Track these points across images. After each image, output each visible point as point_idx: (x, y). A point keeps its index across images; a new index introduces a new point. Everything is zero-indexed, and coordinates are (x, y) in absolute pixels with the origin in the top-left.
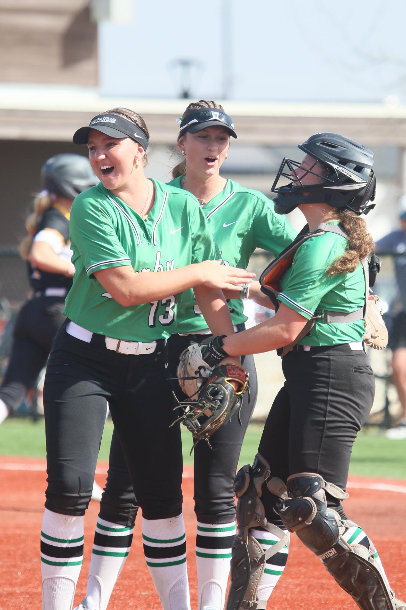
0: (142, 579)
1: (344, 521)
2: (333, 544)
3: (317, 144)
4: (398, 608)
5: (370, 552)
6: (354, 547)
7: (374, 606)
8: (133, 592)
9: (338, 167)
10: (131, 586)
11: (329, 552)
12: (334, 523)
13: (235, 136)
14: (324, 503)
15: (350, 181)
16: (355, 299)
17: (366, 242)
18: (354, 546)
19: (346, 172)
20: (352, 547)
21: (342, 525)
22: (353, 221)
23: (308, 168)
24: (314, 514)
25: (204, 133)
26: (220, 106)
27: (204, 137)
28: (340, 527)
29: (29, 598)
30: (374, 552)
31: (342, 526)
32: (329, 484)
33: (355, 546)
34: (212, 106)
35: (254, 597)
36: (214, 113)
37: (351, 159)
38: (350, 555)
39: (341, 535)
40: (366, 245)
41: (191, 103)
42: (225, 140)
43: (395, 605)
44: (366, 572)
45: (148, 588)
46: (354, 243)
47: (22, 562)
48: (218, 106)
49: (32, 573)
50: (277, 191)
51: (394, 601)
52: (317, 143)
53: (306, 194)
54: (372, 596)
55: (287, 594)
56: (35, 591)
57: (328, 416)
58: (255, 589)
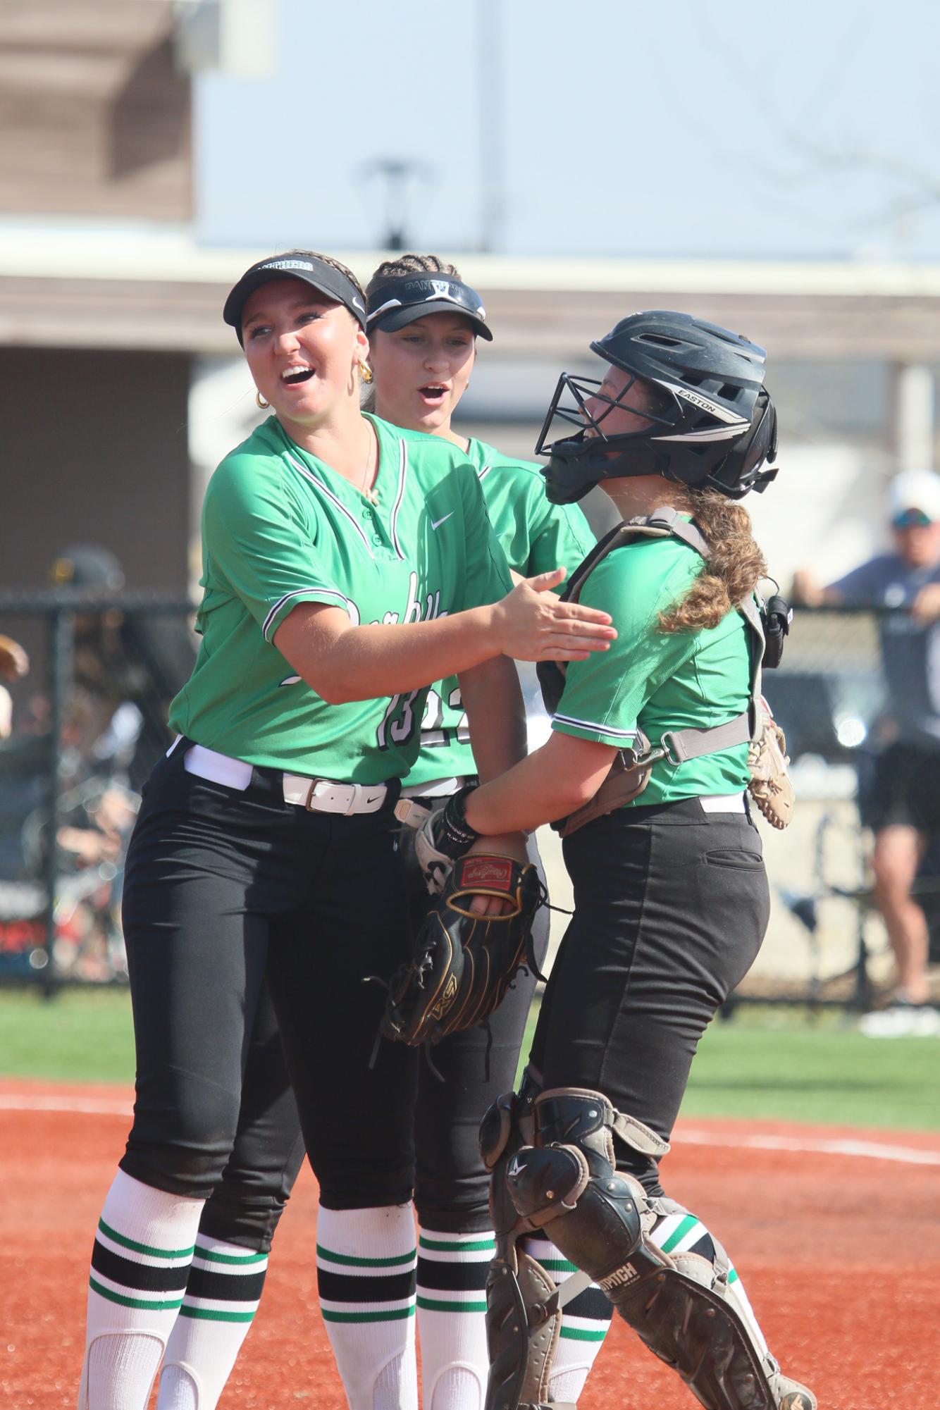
0: (295, 1362)
1: (653, 1199)
2: (627, 1253)
3: (632, 339)
4: (786, 1397)
5: (717, 1269)
6: (678, 1259)
7: (728, 1394)
8: (276, 1391)
9: (681, 391)
10: (269, 1378)
11: (620, 1273)
12: (629, 1206)
13: (488, 336)
14: (609, 1160)
15: (712, 422)
16: (722, 695)
17: (745, 560)
18: (678, 1256)
19: (700, 401)
20: (672, 1258)
21: (649, 1210)
22: (719, 516)
23: (614, 396)
24: (583, 1183)
25: (416, 331)
26: (452, 268)
27: (414, 339)
28: (644, 1214)
29: (32, 1405)
30: (727, 1269)
31: (649, 1212)
32: (624, 1117)
33: (680, 1257)
34: (433, 268)
35: (543, 1395)
36: (438, 284)
37: (711, 371)
38: (667, 1277)
39: (646, 1232)
40: (746, 566)
41: (384, 261)
42: (464, 346)
43: (779, 1389)
44: (707, 1317)
45: (309, 1383)
46: (716, 562)
47: (17, 1322)
48: (446, 268)
49: (40, 1347)
50: (549, 450)
51: (776, 1380)
52: (632, 337)
53: (614, 456)
54: (722, 1372)
55: (631, 1396)
56: (47, 1388)
57: (637, 964)
58: (542, 1376)
